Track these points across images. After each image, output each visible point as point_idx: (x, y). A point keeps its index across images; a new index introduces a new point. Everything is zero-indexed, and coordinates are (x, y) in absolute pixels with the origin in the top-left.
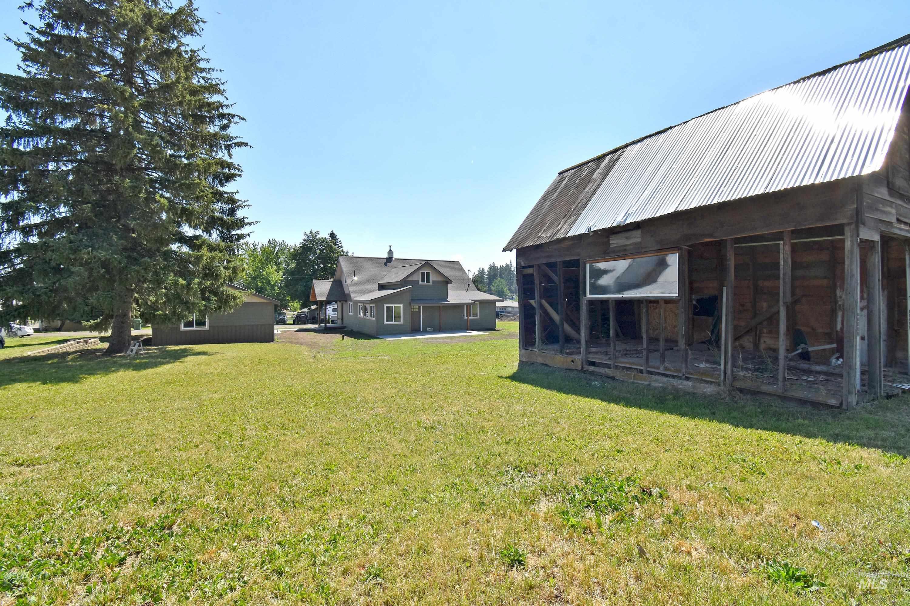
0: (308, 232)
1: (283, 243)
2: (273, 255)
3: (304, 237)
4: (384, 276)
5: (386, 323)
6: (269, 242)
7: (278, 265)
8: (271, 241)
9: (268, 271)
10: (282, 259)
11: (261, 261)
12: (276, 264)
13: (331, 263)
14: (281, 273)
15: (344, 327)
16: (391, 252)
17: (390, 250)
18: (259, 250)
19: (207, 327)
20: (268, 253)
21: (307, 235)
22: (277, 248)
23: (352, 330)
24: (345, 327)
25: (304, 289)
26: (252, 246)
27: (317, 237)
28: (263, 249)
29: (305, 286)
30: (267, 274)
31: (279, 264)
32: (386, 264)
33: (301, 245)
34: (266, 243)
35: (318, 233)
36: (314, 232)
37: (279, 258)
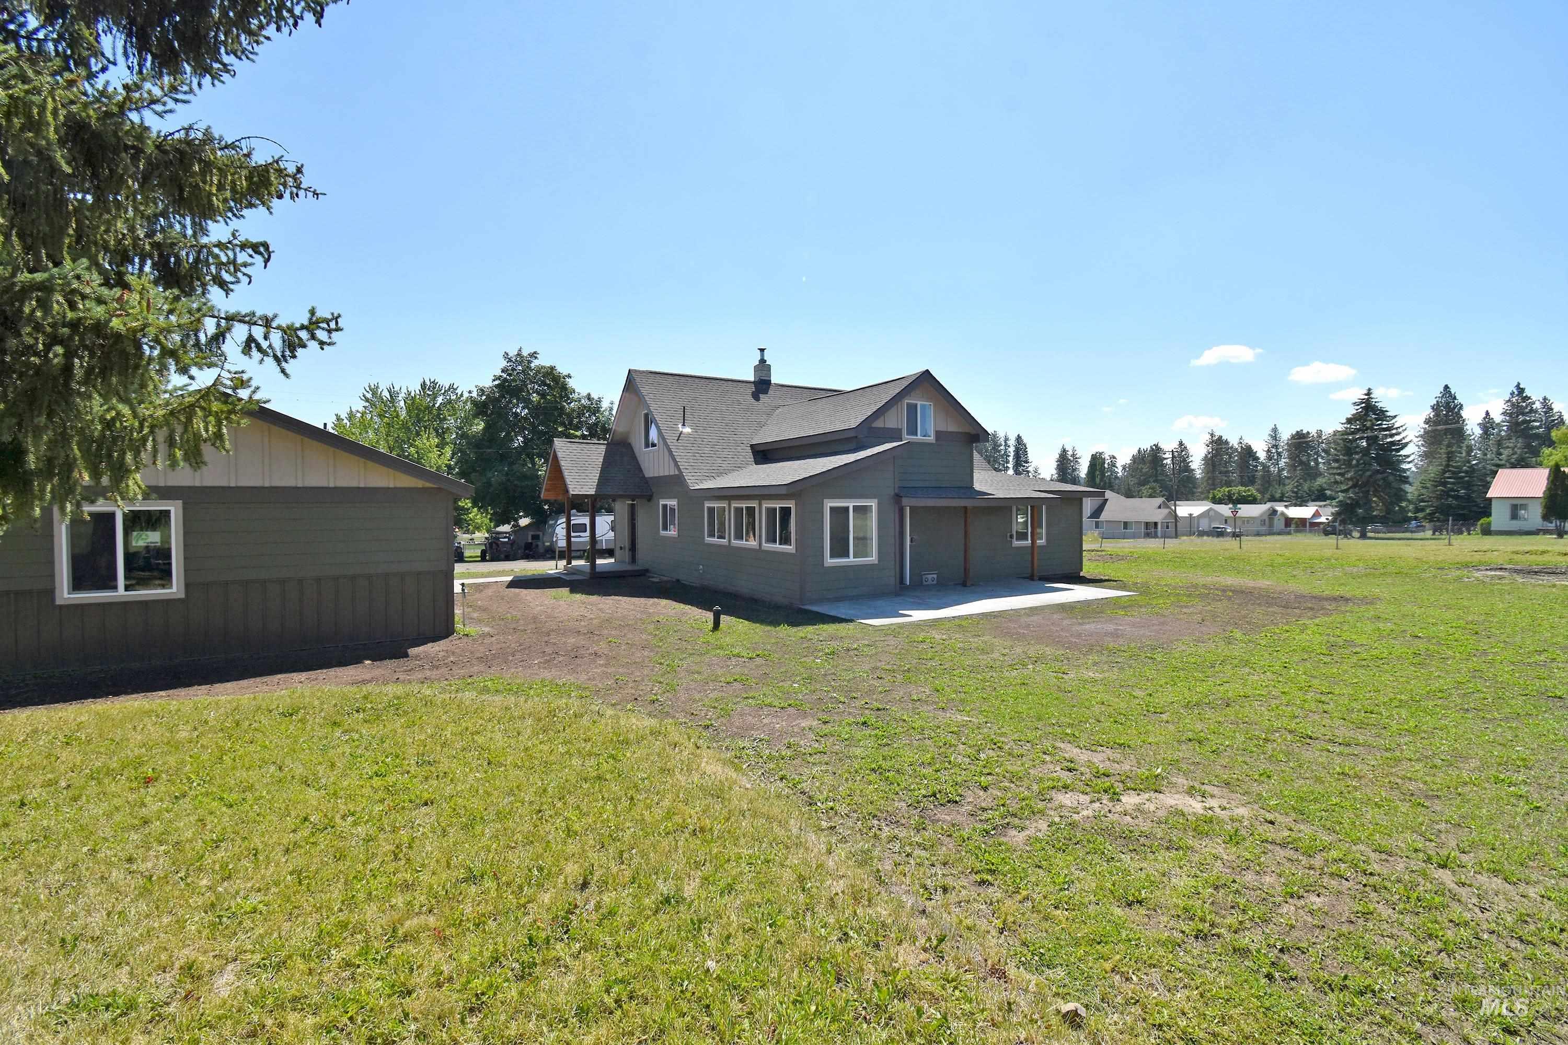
0: (513, 353)
1: (452, 388)
2: (430, 413)
3: (504, 364)
4: (761, 425)
5: (830, 561)
6: (423, 385)
7: (441, 434)
8: (428, 383)
9: (421, 446)
10: (451, 422)
11: (405, 426)
12: (437, 431)
13: (563, 424)
14: (448, 451)
15: (644, 573)
16: (763, 366)
17: (763, 361)
18: (402, 404)
19: (175, 589)
20: (419, 410)
21: (510, 360)
22: (440, 400)
23: (678, 581)
24: (647, 571)
25: (504, 478)
26: (386, 394)
27: (533, 365)
28: (411, 401)
29: (507, 474)
30: (417, 452)
31: (444, 433)
32: (756, 396)
33: (497, 382)
34: (415, 388)
35: (534, 355)
36: (525, 353)
37: (445, 419)
